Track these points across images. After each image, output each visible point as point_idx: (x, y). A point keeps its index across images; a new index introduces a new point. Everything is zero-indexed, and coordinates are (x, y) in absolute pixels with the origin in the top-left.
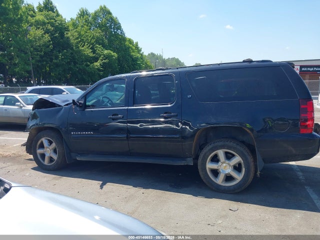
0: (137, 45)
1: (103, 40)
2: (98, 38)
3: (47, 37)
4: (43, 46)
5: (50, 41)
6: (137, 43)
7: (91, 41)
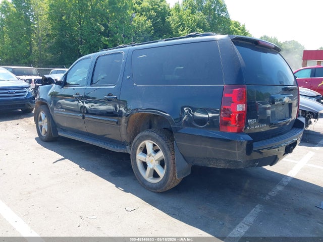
0: (244, 28)
1: (204, 24)
2: (199, 21)
3: (149, 23)
4: (145, 31)
5: (152, 27)
6: (244, 25)
7: (191, 25)
